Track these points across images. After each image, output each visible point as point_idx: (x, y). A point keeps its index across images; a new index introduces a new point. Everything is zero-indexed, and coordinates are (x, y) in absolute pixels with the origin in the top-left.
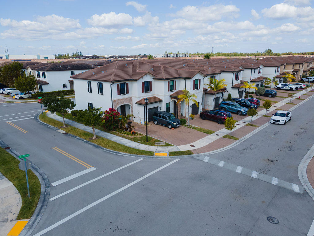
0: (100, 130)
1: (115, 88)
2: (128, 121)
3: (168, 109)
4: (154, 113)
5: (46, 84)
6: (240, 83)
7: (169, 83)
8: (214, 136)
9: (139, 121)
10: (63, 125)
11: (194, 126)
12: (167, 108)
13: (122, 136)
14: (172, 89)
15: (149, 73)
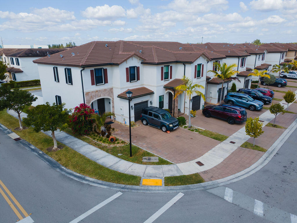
0: (68, 134)
1: (87, 75)
2: (108, 120)
3: (161, 103)
4: (143, 110)
5: (20, 71)
6: (245, 70)
7: (162, 68)
8: (228, 144)
9: (123, 120)
10: (19, 125)
11: (197, 127)
12: (159, 102)
13: (95, 145)
14: (166, 78)
15: (136, 55)
